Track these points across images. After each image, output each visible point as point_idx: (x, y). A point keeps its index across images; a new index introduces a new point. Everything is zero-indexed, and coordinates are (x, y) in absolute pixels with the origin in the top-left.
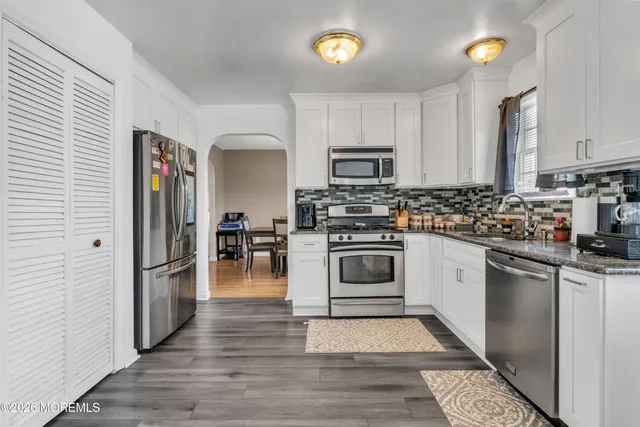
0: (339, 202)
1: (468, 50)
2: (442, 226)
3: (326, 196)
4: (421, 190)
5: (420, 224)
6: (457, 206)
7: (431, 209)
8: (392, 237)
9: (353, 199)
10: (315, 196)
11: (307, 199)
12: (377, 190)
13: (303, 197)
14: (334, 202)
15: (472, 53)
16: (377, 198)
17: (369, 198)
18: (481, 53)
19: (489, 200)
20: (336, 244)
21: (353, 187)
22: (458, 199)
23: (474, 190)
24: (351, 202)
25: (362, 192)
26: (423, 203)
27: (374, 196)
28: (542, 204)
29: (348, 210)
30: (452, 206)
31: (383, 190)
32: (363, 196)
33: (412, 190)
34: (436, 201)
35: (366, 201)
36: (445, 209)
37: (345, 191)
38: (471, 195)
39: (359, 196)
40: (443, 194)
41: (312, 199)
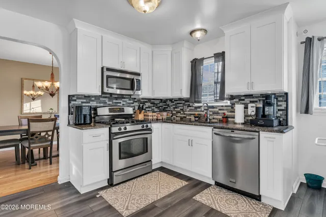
0: (102, 105)
1: (191, 33)
2: (161, 118)
3: (93, 101)
4: (146, 99)
5: (151, 118)
6: (161, 108)
7: (150, 109)
8: (147, 126)
9: (111, 103)
10: (85, 101)
11: (78, 102)
12: (125, 98)
13: (75, 100)
14: (99, 105)
15: (193, 34)
16: (124, 103)
17: (120, 103)
18: (198, 35)
19: (182, 105)
20: (116, 134)
21: (111, 94)
22: (161, 104)
23: (171, 100)
24: (109, 105)
25: (116, 99)
26: (147, 106)
27: (123, 101)
28: (213, 107)
29: (110, 110)
30: (158, 108)
31: (127, 98)
32: (117, 101)
33: (142, 99)
34: (152, 105)
35: (119, 104)
36: (156, 110)
37: (106, 97)
38: (169, 102)
39: (114, 101)
40: (156, 102)
41: (82, 103)
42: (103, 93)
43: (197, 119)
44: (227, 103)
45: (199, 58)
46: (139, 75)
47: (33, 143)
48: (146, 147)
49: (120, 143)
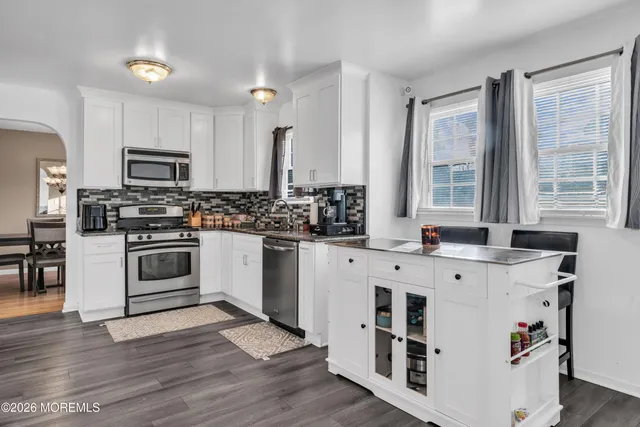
0: (131, 202)
1: (253, 91)
2: (230, 224)
3: (116, 197)
4: (212, 193)
5: (212, 223)
6: (242, 207)
7: (221, 210)
8: (189, 235)
9: (146, 199)
10: (103, 197)
11: (92, 199)
12: (171, 192)
13: (88, 197)
14: (125, 202)
15: (255, 94)
16: (171, 200)
17: (163, 199)
18: (261, 96)
19: (265, 202)
20: (134, 244)
21: (146, 188)
22: (243, 201)
23: (255, 194)
24: (143, 203)
25: (155, 193)
26: (214, 205)
27: (168, 197)
28: (297, 207)
29: (141, 211)
30: (238, 207)
31: (177, 192)
32: (157, 197)
33: (204, 193)
34: (224, 202)
35: (160, 202)
36: (232, 210)
37: (137, 191)
38: (253, 198)
39: (152, 197)
40: (231, 197)
41: (99, 200)
42: (123, 185)
43: (277, 225)
44: (309, 199)
45: (282, 126)
46: (185, 156)
47: (40, 259)
48: (186, 266)
49: (140, 258)
